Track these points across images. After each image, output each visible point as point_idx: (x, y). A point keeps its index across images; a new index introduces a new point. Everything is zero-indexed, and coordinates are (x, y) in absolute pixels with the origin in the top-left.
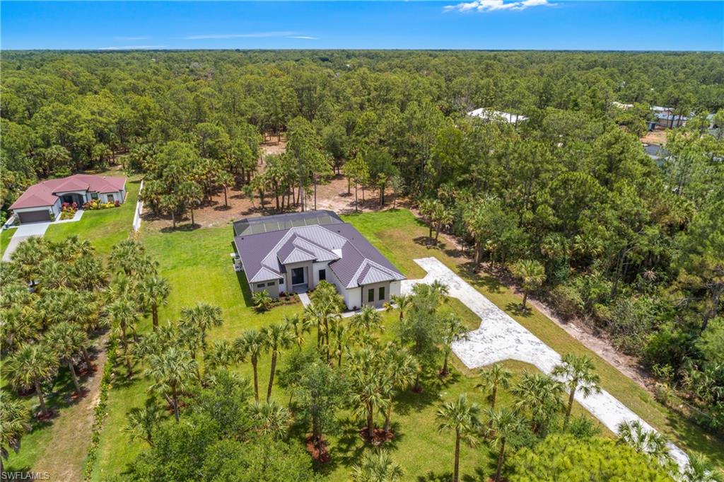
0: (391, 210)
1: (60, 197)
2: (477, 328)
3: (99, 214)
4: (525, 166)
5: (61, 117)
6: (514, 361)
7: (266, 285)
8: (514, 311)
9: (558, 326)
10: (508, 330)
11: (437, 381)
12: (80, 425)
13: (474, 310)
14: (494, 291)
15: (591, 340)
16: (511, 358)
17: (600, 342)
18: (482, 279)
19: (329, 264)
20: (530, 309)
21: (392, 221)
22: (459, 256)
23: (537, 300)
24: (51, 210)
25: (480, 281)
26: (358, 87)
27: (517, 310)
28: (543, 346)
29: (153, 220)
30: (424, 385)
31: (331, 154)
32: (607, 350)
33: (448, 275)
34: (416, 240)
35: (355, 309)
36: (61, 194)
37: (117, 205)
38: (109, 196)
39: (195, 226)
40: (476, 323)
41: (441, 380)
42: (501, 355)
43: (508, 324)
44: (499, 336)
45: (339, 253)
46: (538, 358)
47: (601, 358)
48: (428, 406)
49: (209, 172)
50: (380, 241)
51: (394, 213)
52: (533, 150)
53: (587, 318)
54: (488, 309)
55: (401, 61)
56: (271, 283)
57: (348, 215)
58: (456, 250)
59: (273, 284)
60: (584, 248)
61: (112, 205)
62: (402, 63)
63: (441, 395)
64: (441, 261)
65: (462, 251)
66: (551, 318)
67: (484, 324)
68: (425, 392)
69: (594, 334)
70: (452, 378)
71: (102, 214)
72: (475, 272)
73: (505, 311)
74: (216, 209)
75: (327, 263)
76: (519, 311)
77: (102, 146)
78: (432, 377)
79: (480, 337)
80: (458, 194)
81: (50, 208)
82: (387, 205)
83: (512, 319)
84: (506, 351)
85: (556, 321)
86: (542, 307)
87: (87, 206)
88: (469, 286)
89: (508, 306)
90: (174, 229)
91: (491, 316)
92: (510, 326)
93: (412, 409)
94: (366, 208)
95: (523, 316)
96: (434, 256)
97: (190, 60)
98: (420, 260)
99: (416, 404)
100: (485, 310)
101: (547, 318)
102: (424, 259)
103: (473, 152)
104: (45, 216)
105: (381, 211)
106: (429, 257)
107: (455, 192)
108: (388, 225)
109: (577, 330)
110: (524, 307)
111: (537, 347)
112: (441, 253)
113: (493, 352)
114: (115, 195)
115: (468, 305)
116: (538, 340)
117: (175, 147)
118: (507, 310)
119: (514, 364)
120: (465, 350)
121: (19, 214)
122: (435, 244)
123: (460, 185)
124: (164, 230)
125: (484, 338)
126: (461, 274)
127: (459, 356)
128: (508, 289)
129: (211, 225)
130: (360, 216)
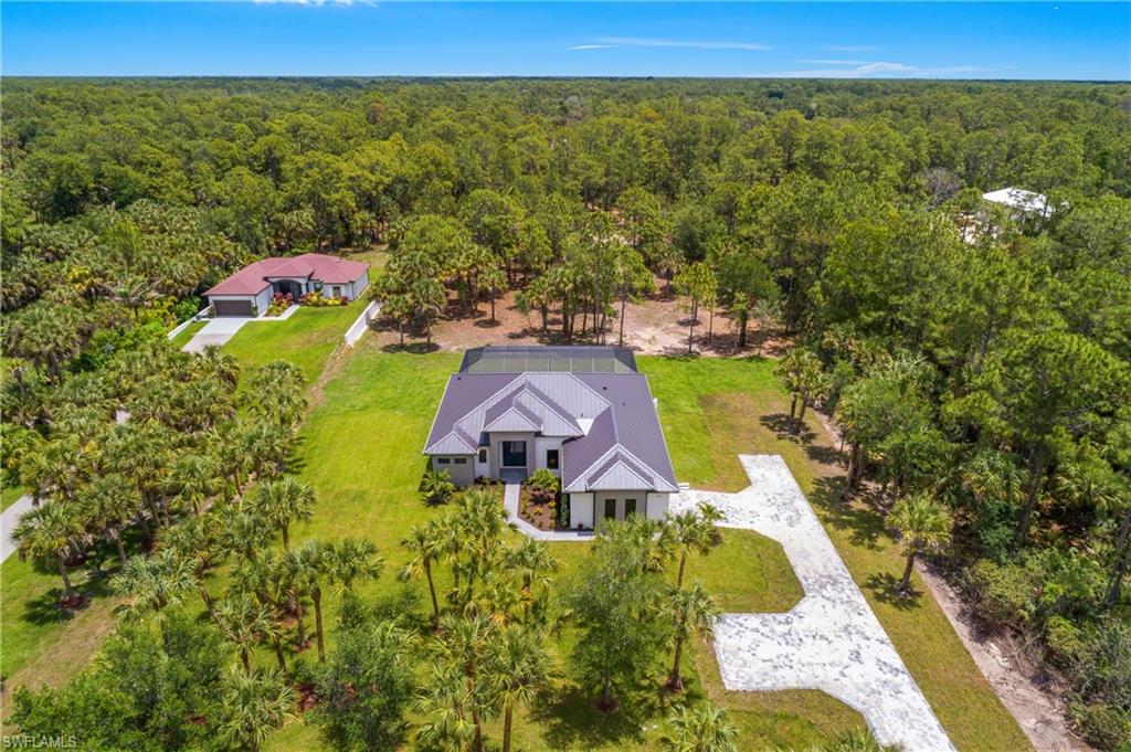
0: (751, 359)
1: (272, 283)
2: (786, 610)
3: (314, 313)
4: (971, 309)
5: (314, 172)
6: (824, 694)
7: (452, 461)
8: (880, 591)
9: (961, 643)
10: (846, 629)
11: (653, 697)
12: (102, 628)
13: (800, 572)
14: (861, 543)
15: (1021, 691)
16: (821, 687)
17: (1043, 701)
18: (851, 514)
19: (564, 442)
20: (918, 594)
21: (743, 379)
22: (829, 462)
23: (943, 577)
24: (253, 301)
25: (845, 517)
26: (767, 141)
27: (891, 590)
28: (904, 679)
29: (380, 331)
30: (626, 699)
31: (681, 251)
32: (1047, 723)
33: (788, 495)
34: (765, 419)
35: (581, 529)
36: (274, 280)
37: (344, 303)
38: (335, 288)
39: (432, 347)
40: (790, 600)
41: (661, 696)
42: (803, 676)
43: (854, 616)
44: (822, 637)
45: (586, 425)
46: (879, 703)
47: (1025, 738)
48: (609, 743)
49: (473, 266)
50: (701, 411)
51: (753, 365)
52: (992, 281)
53: (1029, 640)
54: (830, 577)
55: (901, 100)
56: (461, 459)
57: (673, 359)
58: (830, 448)
59: (464, 461)
60: (1080, 489)
61: (337, 302)
62: (902, 103)
63: (644, 729)
64: (789, 465)
65: (840, 453)
66: (954, 623)
67: (804, 606)
68: (619, 713)
69: (1035, 680)
70: (684, 699)
71: (318, 313)
72: (843, 498)
73: (861, 587)
74: (477, 324)
75: (562, 440)
76: (892, 594)
77: (366, 215)
78: (649, 688)
79: (784, 628)
80: (859, 346)
81: (252, 298)
82: (748, 349)
83: (868, 608)
84: (819, 671)
85: (962, 630)
86: (946, 596)
87: (304, 300)
88: (816, 523)
89: (875, 579)
90: (401, 347)
91: (829, 591)
92: (856, 620)
93: (578, 742)
94: (709, 350)
95: (896, 605)
96: (781, 454)
97: (569, 93)
98: (751, 457)
99: (590, 732)
100: (821, 576)
101: (945, 619)
102: (760, 457)
103: (896, 271)
104: (245, 309)
105: (734, 357)
106: (770, 454)
107: (853, 341)
108: (732, 385)
109: (1000, 659)
110: (906, 585)
111: (889, 677)
112: (799, 450)
113: (791, 667)
114: (343, 288)
115: (792, 562)
116: (898, 663)
117: (430, 224)
118: (869, 586)
119: (821, 702)
120: (739, 649)
121: (215, 302)
122: (797, 432)
123: (866, 330)
124: (386, 349)
125: (789, 633)
126: (815, 499)
127: (721, 657)
128: (895, 542)
129: (455, 348)
130: (694, 363)
